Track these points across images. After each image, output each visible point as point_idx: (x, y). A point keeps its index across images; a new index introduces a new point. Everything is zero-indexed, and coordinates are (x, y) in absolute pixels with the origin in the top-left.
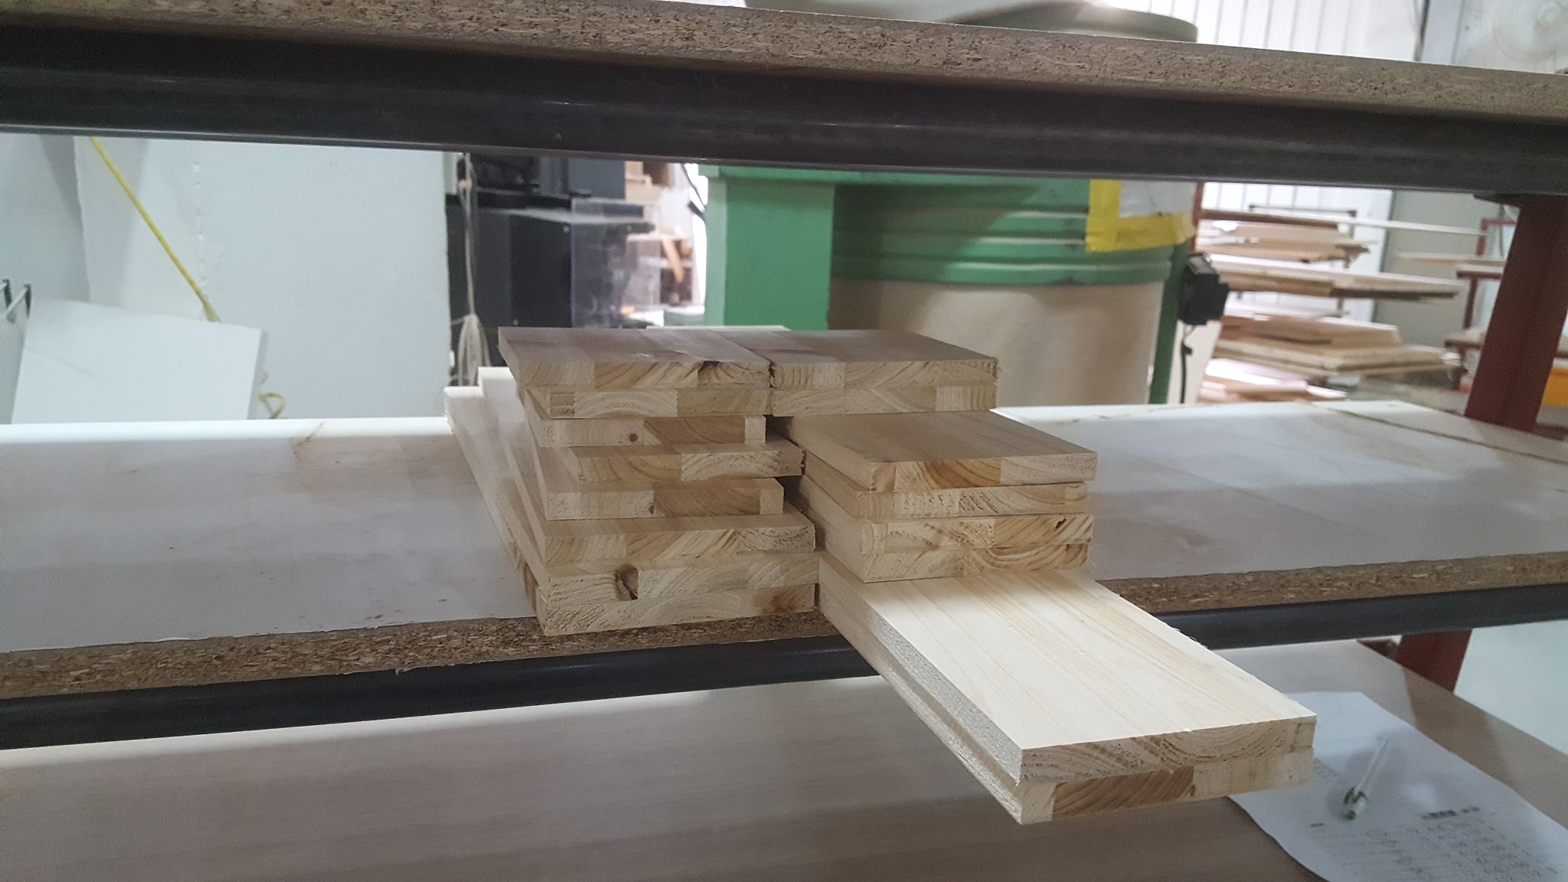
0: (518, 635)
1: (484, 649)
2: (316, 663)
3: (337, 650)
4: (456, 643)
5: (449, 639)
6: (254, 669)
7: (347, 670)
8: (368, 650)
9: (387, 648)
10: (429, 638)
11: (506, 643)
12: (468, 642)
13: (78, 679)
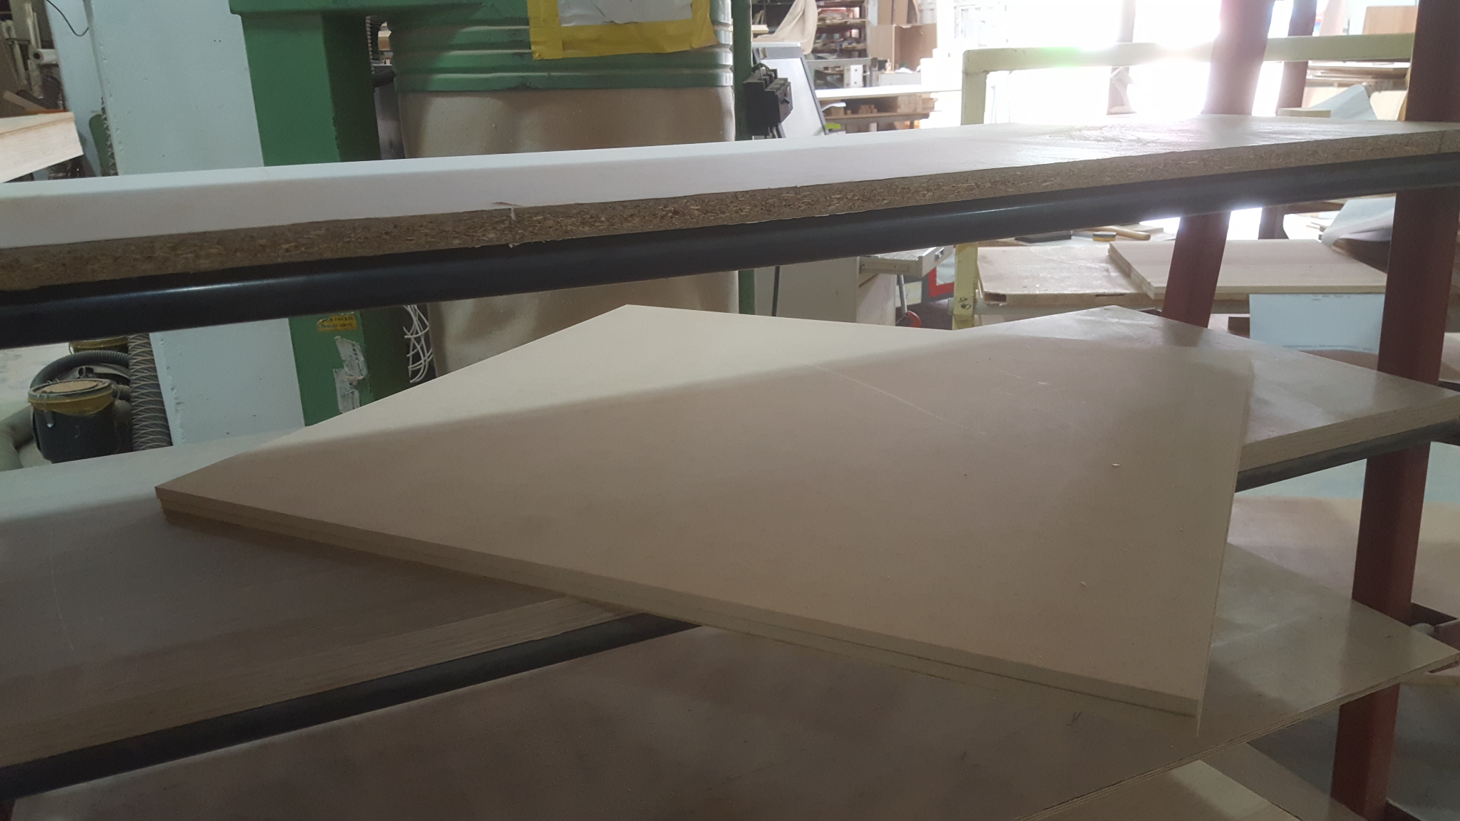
0: (592, 217)
1: (569, 228)
2: (454, 238)
3: (469, 228)
4: (550, 223)
5: (545, 219)
6: (413, 242)
7: (477, 244)
8: (490, 228)
9: (502, 226)
10: (531, 219)
11: (584, 223)
12: (558, 222)
13: (287, 250)
